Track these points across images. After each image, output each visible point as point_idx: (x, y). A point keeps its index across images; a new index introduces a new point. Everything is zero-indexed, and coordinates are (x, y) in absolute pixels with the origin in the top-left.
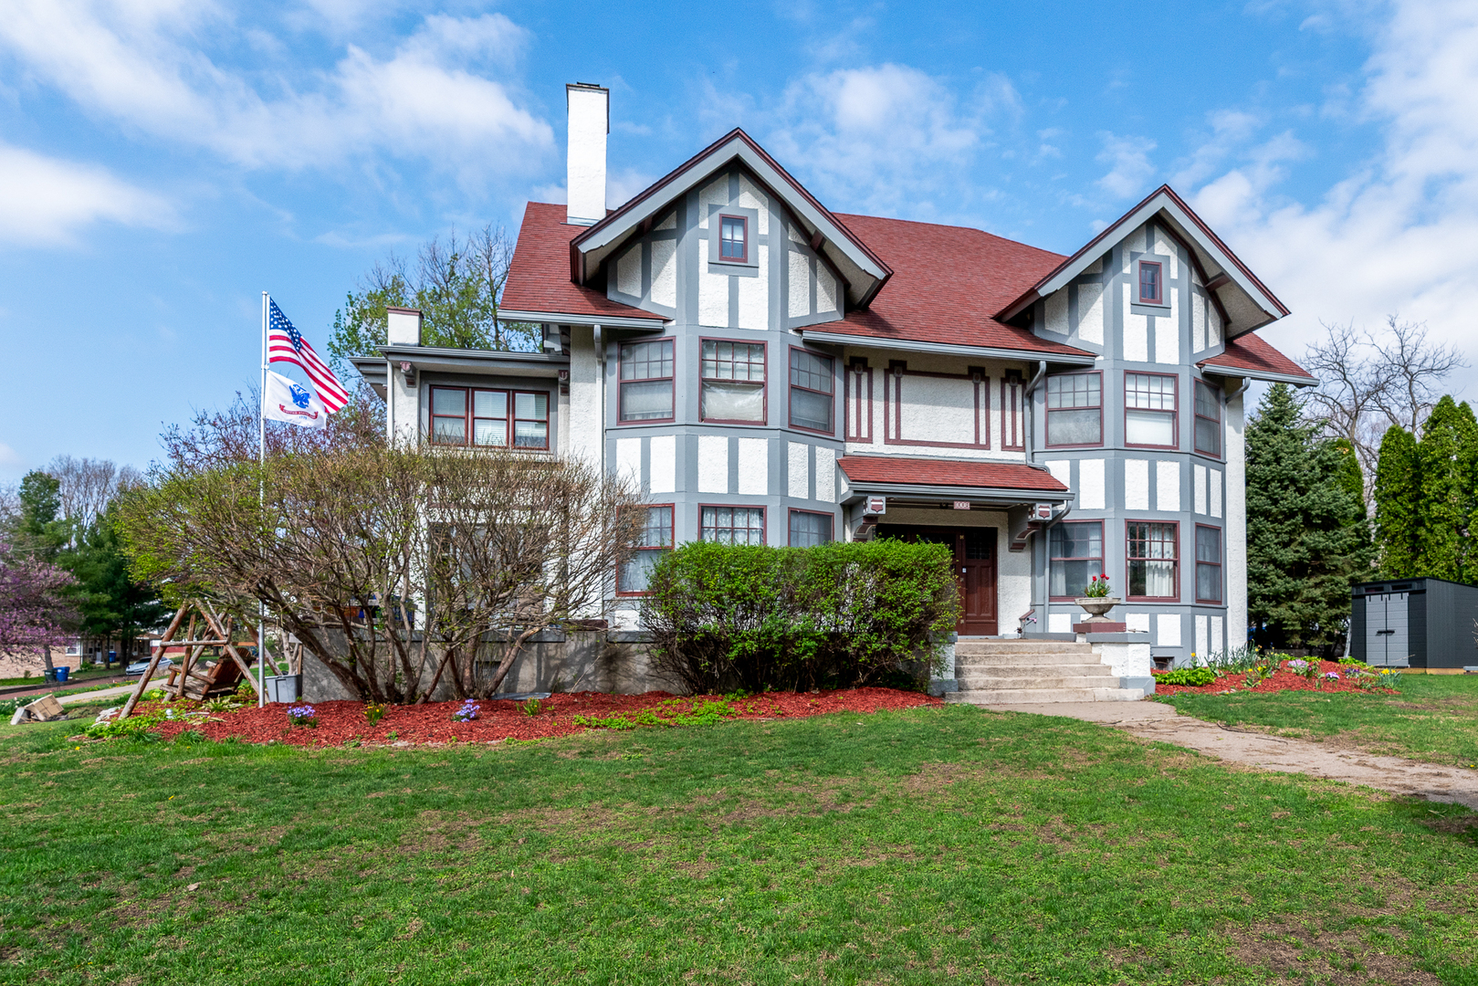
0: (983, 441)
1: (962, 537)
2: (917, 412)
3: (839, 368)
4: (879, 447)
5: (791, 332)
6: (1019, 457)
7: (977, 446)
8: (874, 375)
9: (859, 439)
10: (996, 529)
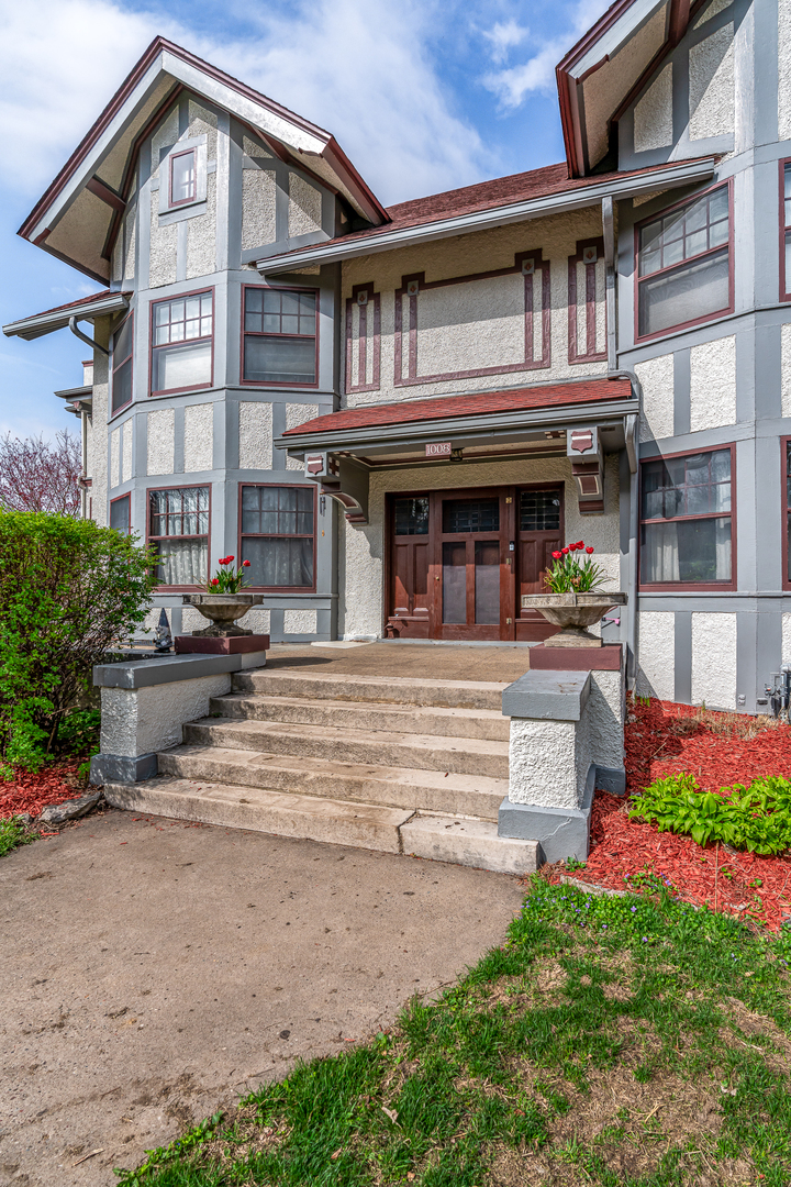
0: (538, 355)
1: (508, 500)
2: (439, 336)
3: (327, 302)
4: (389, 393)
5: (246, 267)
6: (600, 369)
7: (529, 364)
8: (383, 303)
9: (364, 388)
10: (564, 482)
